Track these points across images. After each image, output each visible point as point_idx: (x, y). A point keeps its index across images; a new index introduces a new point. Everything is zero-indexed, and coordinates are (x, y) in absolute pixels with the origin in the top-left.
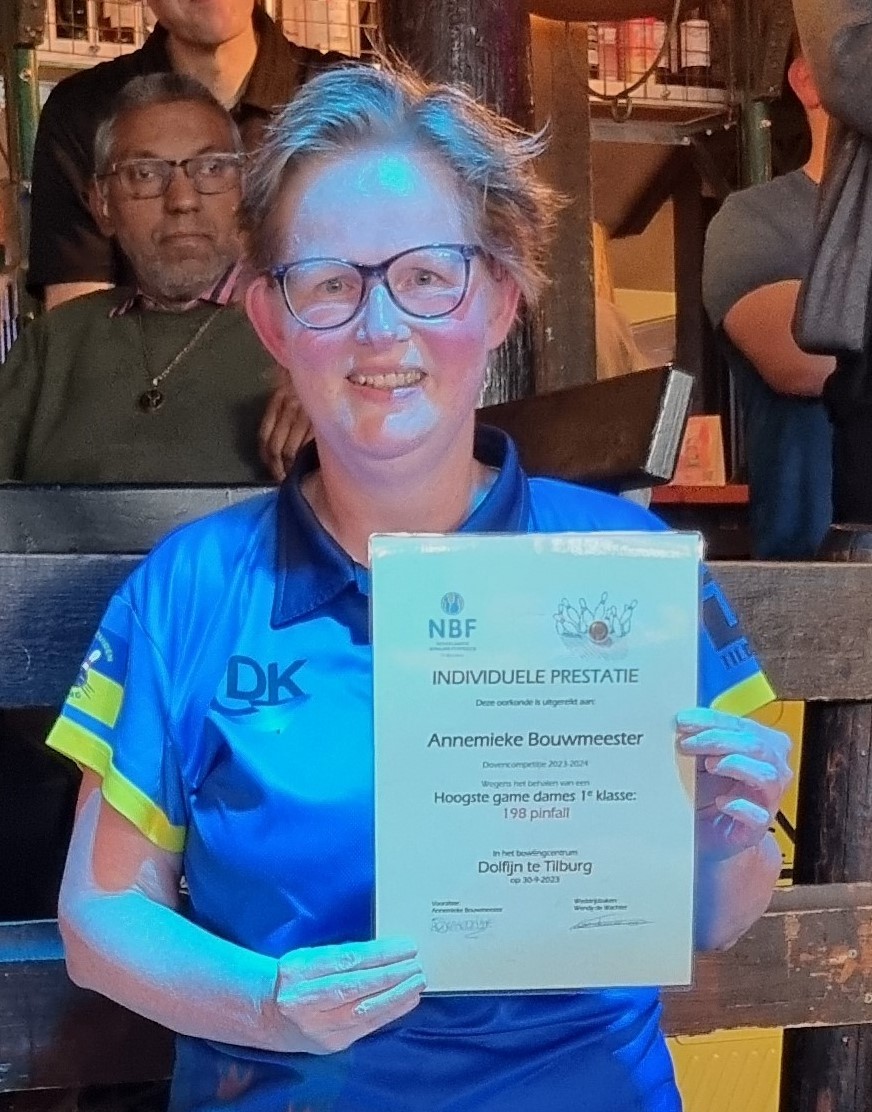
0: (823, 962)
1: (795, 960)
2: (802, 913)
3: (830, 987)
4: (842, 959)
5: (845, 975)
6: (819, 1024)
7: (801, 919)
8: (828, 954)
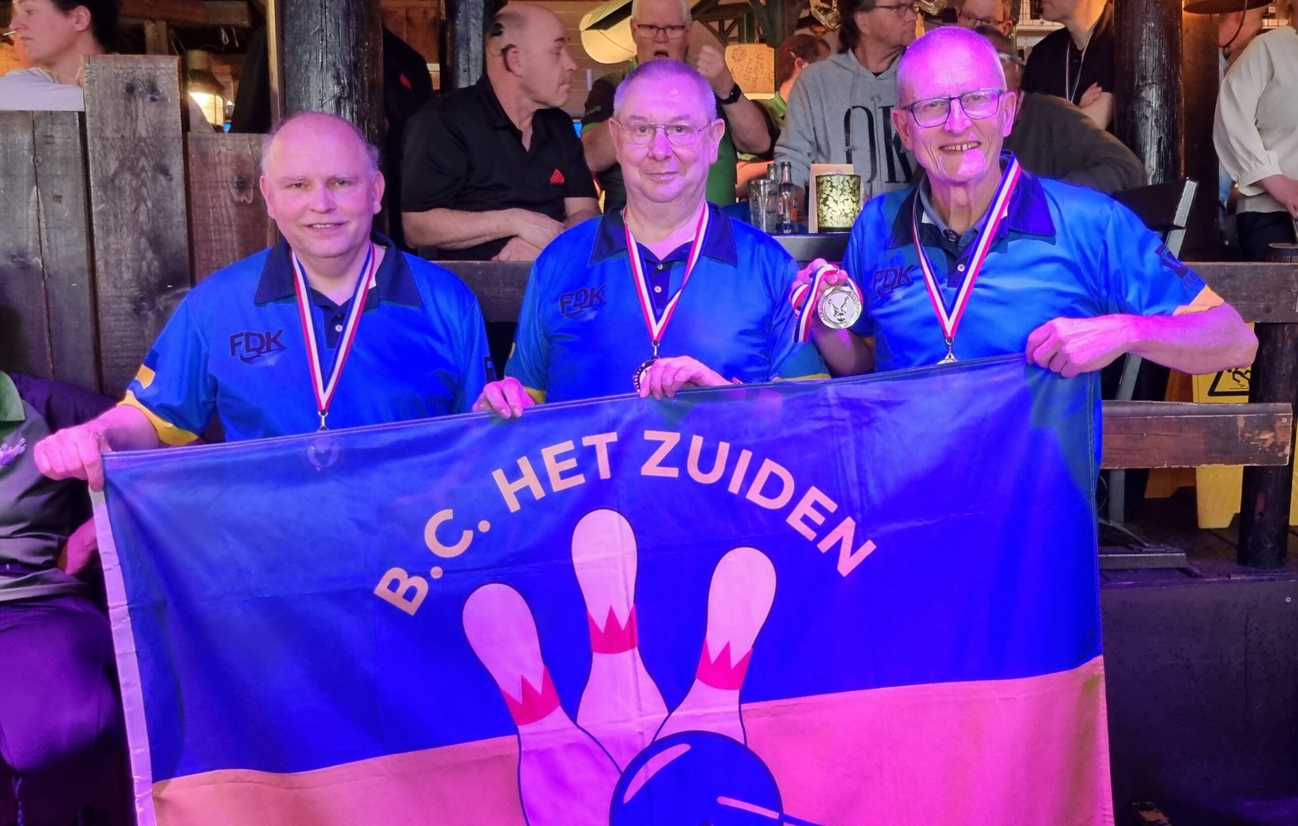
0: (1257, 438)
1: (1243, 436)
2: (1246, 416)
3: (1260, 449)
4: (1267, 436)
5: (1268, 444)
6: (1255, 465)
7: (1245, 418)
8: (1259, 434)
